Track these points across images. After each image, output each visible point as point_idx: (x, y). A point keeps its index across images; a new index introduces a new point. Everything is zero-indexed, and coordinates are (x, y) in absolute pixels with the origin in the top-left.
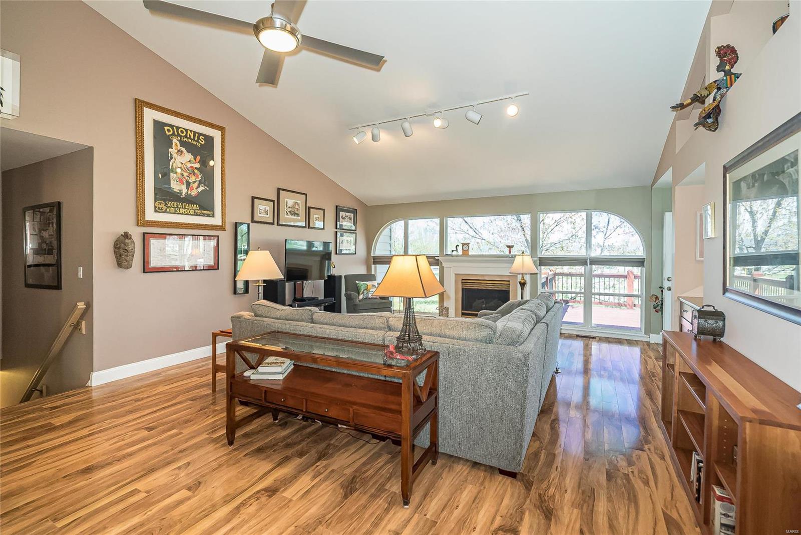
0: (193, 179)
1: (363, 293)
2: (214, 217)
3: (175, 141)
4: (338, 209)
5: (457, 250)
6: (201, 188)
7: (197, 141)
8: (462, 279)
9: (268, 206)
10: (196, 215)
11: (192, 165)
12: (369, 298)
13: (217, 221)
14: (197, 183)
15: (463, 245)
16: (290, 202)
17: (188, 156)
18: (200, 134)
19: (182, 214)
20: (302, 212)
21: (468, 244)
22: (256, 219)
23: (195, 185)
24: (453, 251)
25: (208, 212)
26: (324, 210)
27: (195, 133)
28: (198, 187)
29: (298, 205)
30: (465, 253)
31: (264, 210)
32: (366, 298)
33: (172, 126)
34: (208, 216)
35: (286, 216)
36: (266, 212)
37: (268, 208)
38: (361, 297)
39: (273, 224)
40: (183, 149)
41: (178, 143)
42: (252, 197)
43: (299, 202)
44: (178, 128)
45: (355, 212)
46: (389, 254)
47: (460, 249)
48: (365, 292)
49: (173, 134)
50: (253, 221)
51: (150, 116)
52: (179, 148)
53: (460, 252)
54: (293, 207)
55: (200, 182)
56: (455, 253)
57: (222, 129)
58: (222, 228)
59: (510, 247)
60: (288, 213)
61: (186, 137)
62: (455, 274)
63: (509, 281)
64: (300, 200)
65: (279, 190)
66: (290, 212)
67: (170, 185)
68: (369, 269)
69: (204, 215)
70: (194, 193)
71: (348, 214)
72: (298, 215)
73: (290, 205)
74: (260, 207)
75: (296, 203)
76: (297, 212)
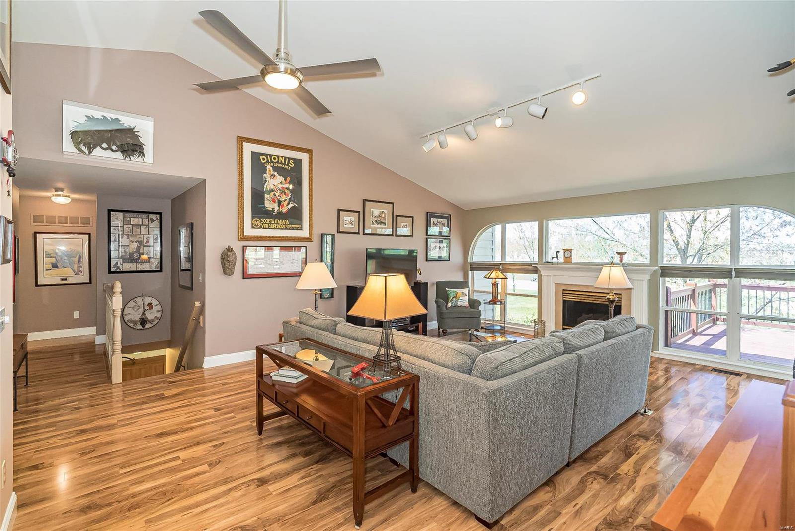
0: (283, 198)
1: (452, 300)
2: (301, 229)
3: (269, 167)
4: (429, 216)
5: (557, 257)
6: (291, 206)
7: (288, 165)
8: (564, 290)
9: (354, 218)
10: (286, 228)
11: (282, 186)
12: (458, 307)
13: (305, 233)
14: (287, 201)
15: (565, 250)
16: (376, 212)
17: (280, 179)
18: (290, 159)
19: (275, 228)
20: (389, 220)
21: (570, 250)
22: (341, 230)
23: (285, 204)
24: (553, 258)
25: (298, 226)
26: (413, 217)
27: (285, 158)
28: (288, 204)
29: (385, 214)
30: (568, 260)
31: (348, 222)
32: (455, 306)
33: (266, 155)
34: (297, 229)
35: (371, 225)
36: (352, 223)
37: (353, 219)
38: (449, 305)
39: (358, 233)
40: (276, 173)
41: (271, 169)
42: (338, 209)
43: (386, 211)
44: (271, 156)
45: (448, 218)
46: (492, 260)
47: (561, 255)
48: (454, 299)
49: (268, 161)
50: (339, 232)
51: (248, 148)
52: (272, 172)
53: (561, 260)
54: (379, 216)
55: (290, 200)
56: (555, 260)
57: (309, 151)
58: (309, 239)
59: (620, 254)
60: (374, 223)
61: (278, 162)
62: (555, 284)
63: (621, 294)
64: (387, 210)
65: (365, 201)
66: (376, 221)
67: (264, 205)
68: (466, 276)
69: (293, 229)
70: (284, 210)
71: (440, 220)
72: (385, 224)
73: (376, 215)
74: (346, 218)
75: (382, 212)
76: (383, 221)
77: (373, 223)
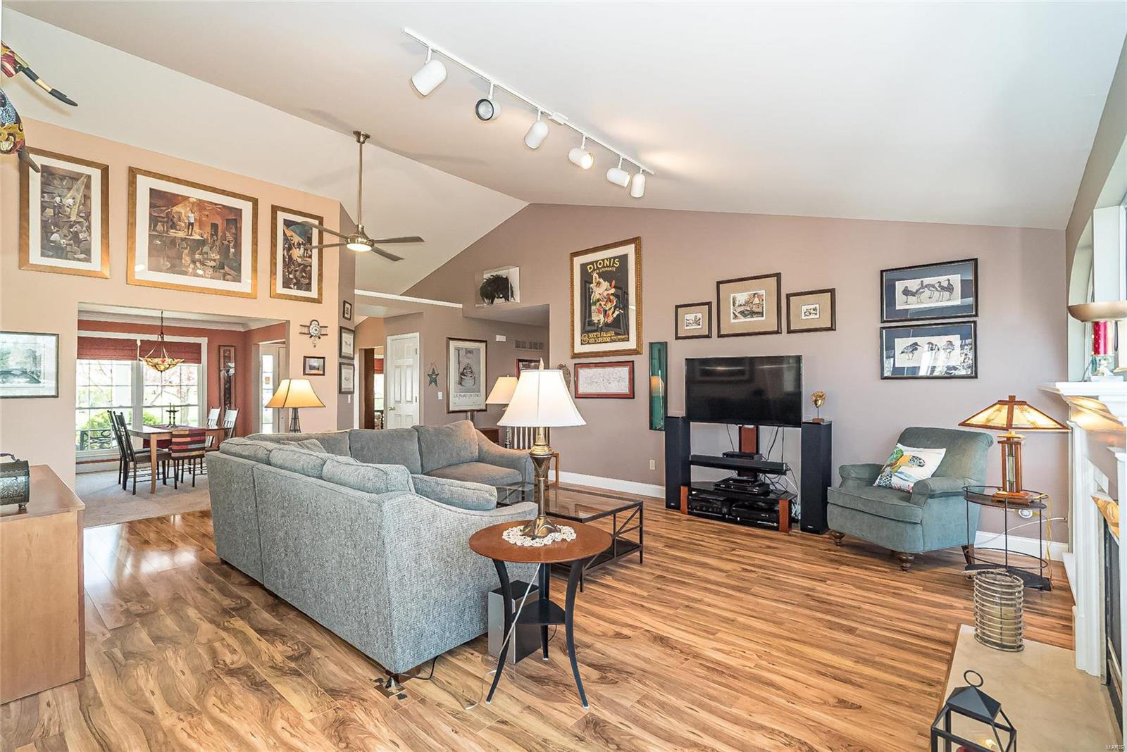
0: (609, 305)
2: (628, 340)
3: (595, 275)
4: (886, 278)
6: (617, 313)
7: (613, 266)
9: (701, 313)
10: (612, 341)
11: (608, 292)
13: (631, 344)
14: (612, 309)
16: (742, 297)
17: (605, 284)
18: (615, 258)
19: (600, 343)
20: (770, 306)
23: (611, 312)
25: (623, 337)
27: (610, 259)
28: (613, 313)
29: (760, 297)
31: (693, 320)
33: (592, 263)
34: (623, 340)
35: (733, 321)
36: (697, 322)
37: (699, 315)
39: (708, 336)
40: (601, 280)
41: (597, 276)
42: (676, 305)
43: (762, 292)
44: (597, 262)
49: (594, 270)
50: (678, 338)
51: (578, 262)
52: (598, 280)
54: (747, 303)
55: (616, 307)
57: (635, 241)
58: (636, 352)
60: (739, 315)
61: (604, 267)
65: (719, 283)
66: (742, 313)
67: (591, 318)
69: (620, 340)
70: (610, 320)
71: (933, 281)
73: (742, 302)
74: (687, 317)
75: (755, 294)
76: (757, 310)
77: (736, 317)
